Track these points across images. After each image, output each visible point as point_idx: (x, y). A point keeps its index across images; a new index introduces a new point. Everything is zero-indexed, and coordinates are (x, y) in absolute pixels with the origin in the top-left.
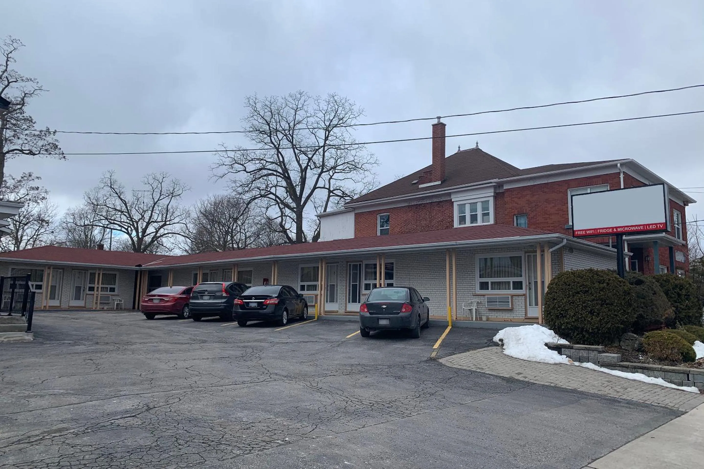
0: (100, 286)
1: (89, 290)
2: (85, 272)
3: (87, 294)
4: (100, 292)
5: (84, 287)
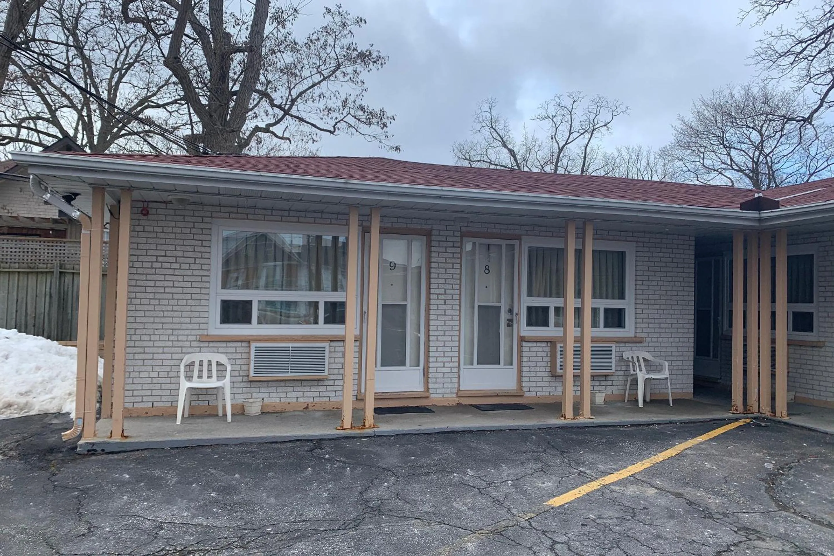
0: (589, 302)
1: (530, 323)
2: (511, 247)
3: (522, 339)
4: (589, 332)
5: (511, 311)
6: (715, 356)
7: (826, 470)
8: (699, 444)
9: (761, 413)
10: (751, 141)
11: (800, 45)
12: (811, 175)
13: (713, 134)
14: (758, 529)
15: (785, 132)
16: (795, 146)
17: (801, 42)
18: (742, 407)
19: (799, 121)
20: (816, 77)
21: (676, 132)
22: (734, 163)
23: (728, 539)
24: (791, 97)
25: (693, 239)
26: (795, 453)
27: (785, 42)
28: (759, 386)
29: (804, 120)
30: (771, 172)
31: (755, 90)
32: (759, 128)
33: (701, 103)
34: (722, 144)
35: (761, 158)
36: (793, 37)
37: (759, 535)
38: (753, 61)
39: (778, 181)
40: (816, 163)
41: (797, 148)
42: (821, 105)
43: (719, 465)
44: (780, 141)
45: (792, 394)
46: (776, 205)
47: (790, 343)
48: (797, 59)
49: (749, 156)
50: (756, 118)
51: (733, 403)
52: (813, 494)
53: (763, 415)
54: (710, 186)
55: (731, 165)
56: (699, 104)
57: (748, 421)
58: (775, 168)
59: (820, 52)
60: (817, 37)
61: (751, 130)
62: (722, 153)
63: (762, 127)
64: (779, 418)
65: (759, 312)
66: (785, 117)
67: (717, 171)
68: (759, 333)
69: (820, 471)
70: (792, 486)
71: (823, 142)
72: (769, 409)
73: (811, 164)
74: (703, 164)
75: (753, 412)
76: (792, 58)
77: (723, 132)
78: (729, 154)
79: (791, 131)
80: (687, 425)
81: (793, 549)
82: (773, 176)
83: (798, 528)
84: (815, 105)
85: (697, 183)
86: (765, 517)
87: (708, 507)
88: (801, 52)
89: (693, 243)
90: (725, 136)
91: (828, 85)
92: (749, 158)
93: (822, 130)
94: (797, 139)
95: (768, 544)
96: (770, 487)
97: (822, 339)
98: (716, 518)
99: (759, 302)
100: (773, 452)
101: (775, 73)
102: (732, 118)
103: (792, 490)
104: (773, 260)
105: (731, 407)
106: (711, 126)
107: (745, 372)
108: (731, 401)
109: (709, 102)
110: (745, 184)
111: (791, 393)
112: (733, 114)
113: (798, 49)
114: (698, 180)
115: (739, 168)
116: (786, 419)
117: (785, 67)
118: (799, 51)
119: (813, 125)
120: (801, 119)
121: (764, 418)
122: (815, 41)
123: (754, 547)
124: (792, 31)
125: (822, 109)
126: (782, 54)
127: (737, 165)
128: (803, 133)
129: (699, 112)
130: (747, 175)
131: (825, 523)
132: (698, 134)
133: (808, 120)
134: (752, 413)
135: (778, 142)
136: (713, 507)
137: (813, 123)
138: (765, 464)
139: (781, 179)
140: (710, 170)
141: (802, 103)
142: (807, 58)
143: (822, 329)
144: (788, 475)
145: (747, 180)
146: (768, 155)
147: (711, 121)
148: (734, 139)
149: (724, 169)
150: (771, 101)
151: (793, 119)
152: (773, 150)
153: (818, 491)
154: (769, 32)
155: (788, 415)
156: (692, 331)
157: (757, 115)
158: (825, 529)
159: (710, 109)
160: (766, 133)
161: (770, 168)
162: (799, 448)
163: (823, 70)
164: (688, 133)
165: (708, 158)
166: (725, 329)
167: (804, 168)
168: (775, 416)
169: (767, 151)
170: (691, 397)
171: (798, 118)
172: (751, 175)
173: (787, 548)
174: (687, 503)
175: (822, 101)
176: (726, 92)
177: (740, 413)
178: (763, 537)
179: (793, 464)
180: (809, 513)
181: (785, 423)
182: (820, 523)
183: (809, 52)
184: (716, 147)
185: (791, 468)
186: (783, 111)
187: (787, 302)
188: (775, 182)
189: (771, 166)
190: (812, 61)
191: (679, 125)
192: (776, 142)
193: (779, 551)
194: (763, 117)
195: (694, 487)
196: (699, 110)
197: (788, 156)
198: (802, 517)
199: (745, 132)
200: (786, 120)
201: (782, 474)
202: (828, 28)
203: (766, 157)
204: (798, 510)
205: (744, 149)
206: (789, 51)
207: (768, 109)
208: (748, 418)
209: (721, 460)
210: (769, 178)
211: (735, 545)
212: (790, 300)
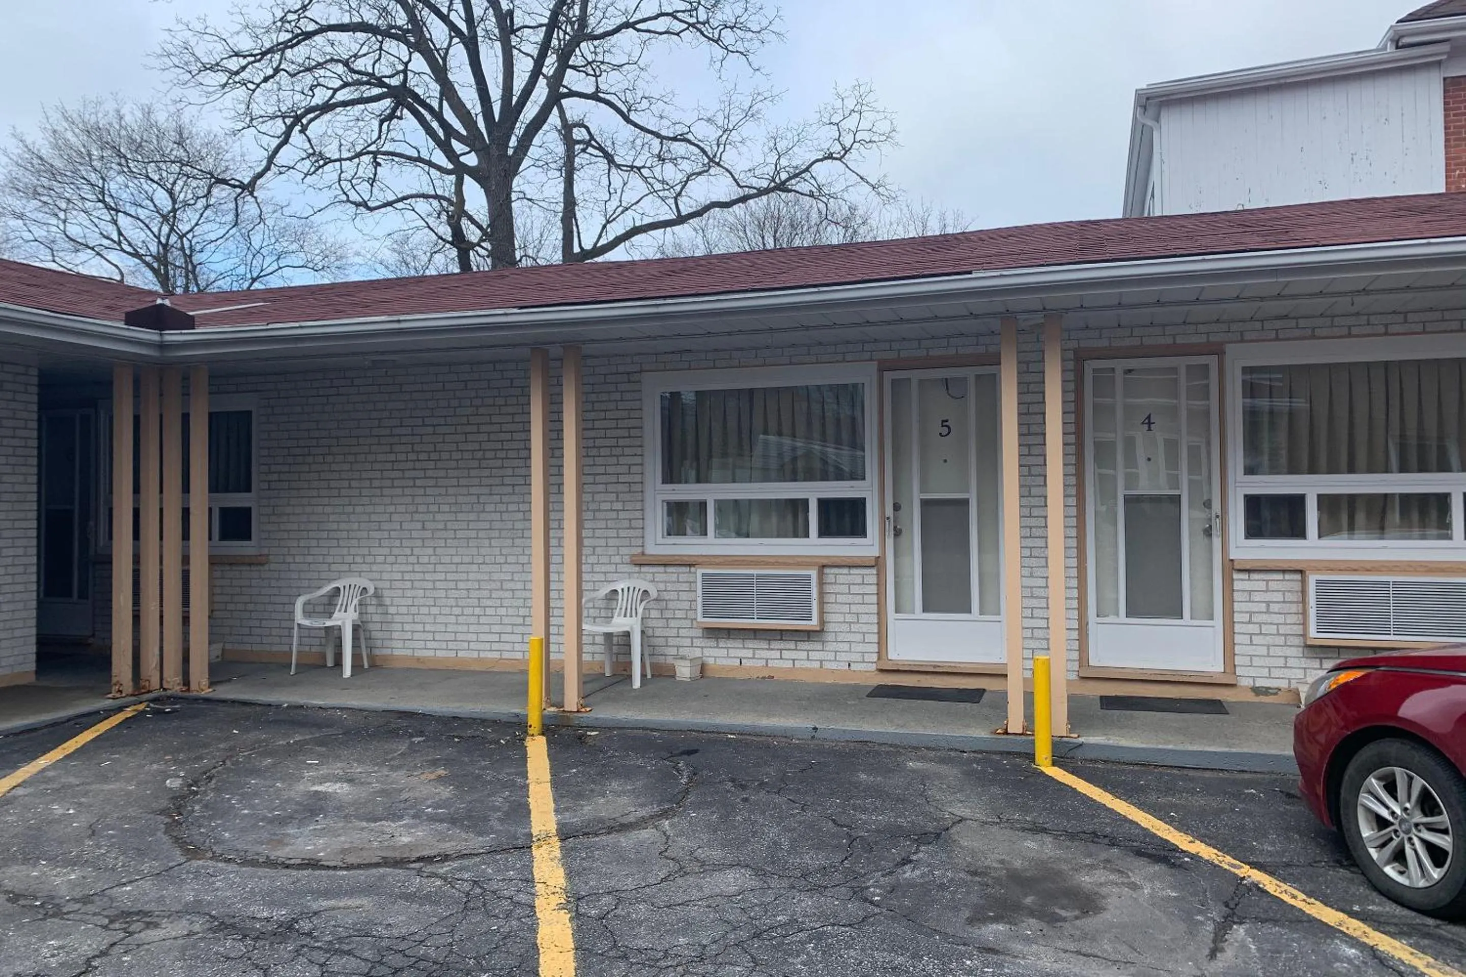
6: (83, 595)
7: (267, 768)
8: (43, 770)
9: (165, 689)
10: (155, 206)
11: (235, 58)
12: (254, 280)
13: (84, 178)
14: (147, 908)
15: (212, 201)
16: (228, 228)
17: (237, 55)
18: (131, 684)
19: (234, 186)
20: (260, 119)
21: (7, 159)
22: (126, 239)
23: (89, 946)
24: (223, 144)
25: (34, 372)
26: (219, 750)
27: (210, 46)
28: (161, 640)
29: (243, 187)
30: (190, 267)
31: (161, 117)
32: (169, 186)
33: (59, 116)
34: (103, 201)
35: (173, 239)
36: (223, 42)
37: (148, 920)
38: (157, 63)
39: (202, 284)
40: (261, 262)
41: (231, 232)
42: (267, 168)
43: (80, 804)
44: (205, 215)
45: (218, 648)
46: (189, 323)
47: (214, 562)
48: (231, 81)
49: (152, 232)
50: (164, 167)
51: (114, 680)
52: (246, 815)
53: (169, 693)
54: (79, 275)
55: (119, 243)
56: (55, 117)
57: (141, 707)
58: (196, 258)
59: (266, 80)
60: (264, 54)
61: (155, 186)
62: (103, 217)
63: (174, 183)
64: (195, 693)
65: (161, 510)
66: (213, 176)
67: (92, 249)
68: (161, 547)
69: (255, 772)
70: (212, 809)
71: (271, 228)
72: (179, 679)
73: (254, 262)
74: (64, 232)
75: (151, 689)
76: (223, 78)
77: (104, 180)
78: (115, 222)
79: (223, 201)
80: (21, 737)
81: (207, 926)
82: (193, 272)
83: (218, 884)
84: (258, 166)
85: (53, 266)
86: (162, 880)
87: (54, 893)
88: (237, 73)
89: (35, 380)
90: (106, 186)
91: (278, 137)
92: (151, 236)
93: (270, 209)
94: (230, 217)
95: (164, 931)
96: (174, 821)
97: (265, 551)
98: (69, 913)
99: (161, 492)
100: (181, 756)
101: (193, 95)
102: (120, 157)
103: (211, 818)
104: (186, 418)
105: (111, 687)
106: (81, 164)
107: (136, 618)
108: (111, 677)
109: (75, 116)
110: (146, 280)
111: (214, 646)
112: (122, 150)
113: (234, 64)
114: (54, 261)
115: (135, 250)
116: (207, 692)
117: (211, 89)
118: (235, 69)
119: (256, 198)
120: (237, 183)
121: (169, 697)
122: (259, 61)
123: (138, 946)
124: (223, 31)
125: (269, 174)
126: (208, 66)
127: (130, 244)
128: (240, 208)
129: (55, 131)
130: (148, 265)
131: (261, 860)
132: (53, 173)
133: (249, 188)
134: (149, 692)
135: (201, 215)
136: (64, 892)
137: (255, 194)
138: (168, 781)
139: (207, 280)
140: (79, 245)
141: (239, 158)
142: (245, 84)
143: (264, 535)
144: (205, 791)
145: (150, 275)
146: (184, 235)
147: (79, 153)
148: (124, 196)
149: (106, 248)
150: (188, 141)
151: (224, 182)
152: (193, 228)
153: (252, 807)
154: (185, 20)
155: (211, 684)
156: (34, 551)
157: (165, 162)
158: (261, 871)
159: (77, 130)
160: (182, 196)
161: (188, 258)
162: (227, 739)
163: (271, 110)
164: (33, 167)
165: (74, 221)
166: (101, 544)
167: (243, 267)
168: (188, 690)
169: (184, 227)
170: (32, 679)
171: (232, 182)
172: (155, 265)
173: (197, 927)
174: (9, 900)
175: (271, 160)
176: (110, 106)
177: (127, 695)
178: (155, 920)
179: (214, 771)
180: (237, 850)
181: (207, 700)
182: (254, 863)
183: (249, 76)
184: (90, 203)
185: (210, 778)
186: (209, 164)
187: (211, 490)
188: (198, 285)
189: (190, 256)
190: (254, 91)
191: (16, 149)
192: (198, 216)
193: (184, 937)
194: (175, 168)
195: (26, 861)
196: (56, 128)
197: (218, 242)
198: (225, 861)
199: (145, 186)
200: (213, 180)
201: (196, 793)
202: (279, 44)
203: (181, 237)
204: (218, 850)
205: (142, 217)
206: (217, 64)
207: (181, 153)
208: (141, 703)
209: (86, 794)
210: (187, 277)
211: (103, 954)
212: (214, 487)
